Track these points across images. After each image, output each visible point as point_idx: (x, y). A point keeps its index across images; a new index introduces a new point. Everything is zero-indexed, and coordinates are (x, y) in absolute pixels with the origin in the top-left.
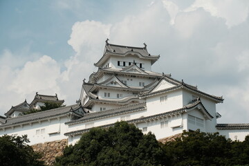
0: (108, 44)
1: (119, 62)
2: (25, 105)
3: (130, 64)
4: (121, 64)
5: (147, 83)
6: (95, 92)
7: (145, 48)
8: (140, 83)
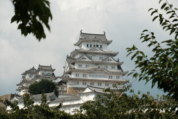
0: (81, 33)
1: (88, 45)
2: (34, 70)
3: (94, 46)
4: (89, 46)
5: (104, 57)
6: (73, 64)
7: (104, 35)
8: (100, 58)
